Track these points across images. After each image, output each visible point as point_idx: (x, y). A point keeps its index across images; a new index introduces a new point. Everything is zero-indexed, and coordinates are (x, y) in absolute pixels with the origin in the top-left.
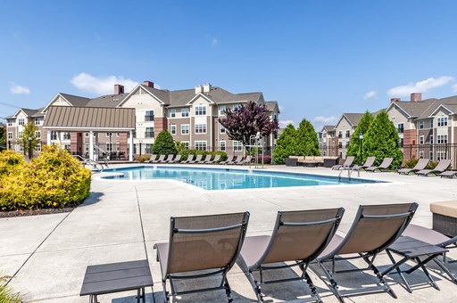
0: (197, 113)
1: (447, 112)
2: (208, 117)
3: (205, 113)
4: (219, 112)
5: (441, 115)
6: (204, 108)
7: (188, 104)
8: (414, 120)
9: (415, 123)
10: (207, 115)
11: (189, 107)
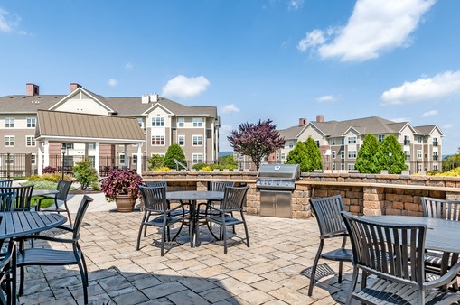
0: (154, 124)
1: (356, 133)
2: (167, 129)
3: (163, 124)
4: (178, 124)
5: (351, 135)
6: (163, 119)
7: (143, 114)
8: (328, 138)
9: (328, 140)
10: (166, 126)
11: (144, 117)
